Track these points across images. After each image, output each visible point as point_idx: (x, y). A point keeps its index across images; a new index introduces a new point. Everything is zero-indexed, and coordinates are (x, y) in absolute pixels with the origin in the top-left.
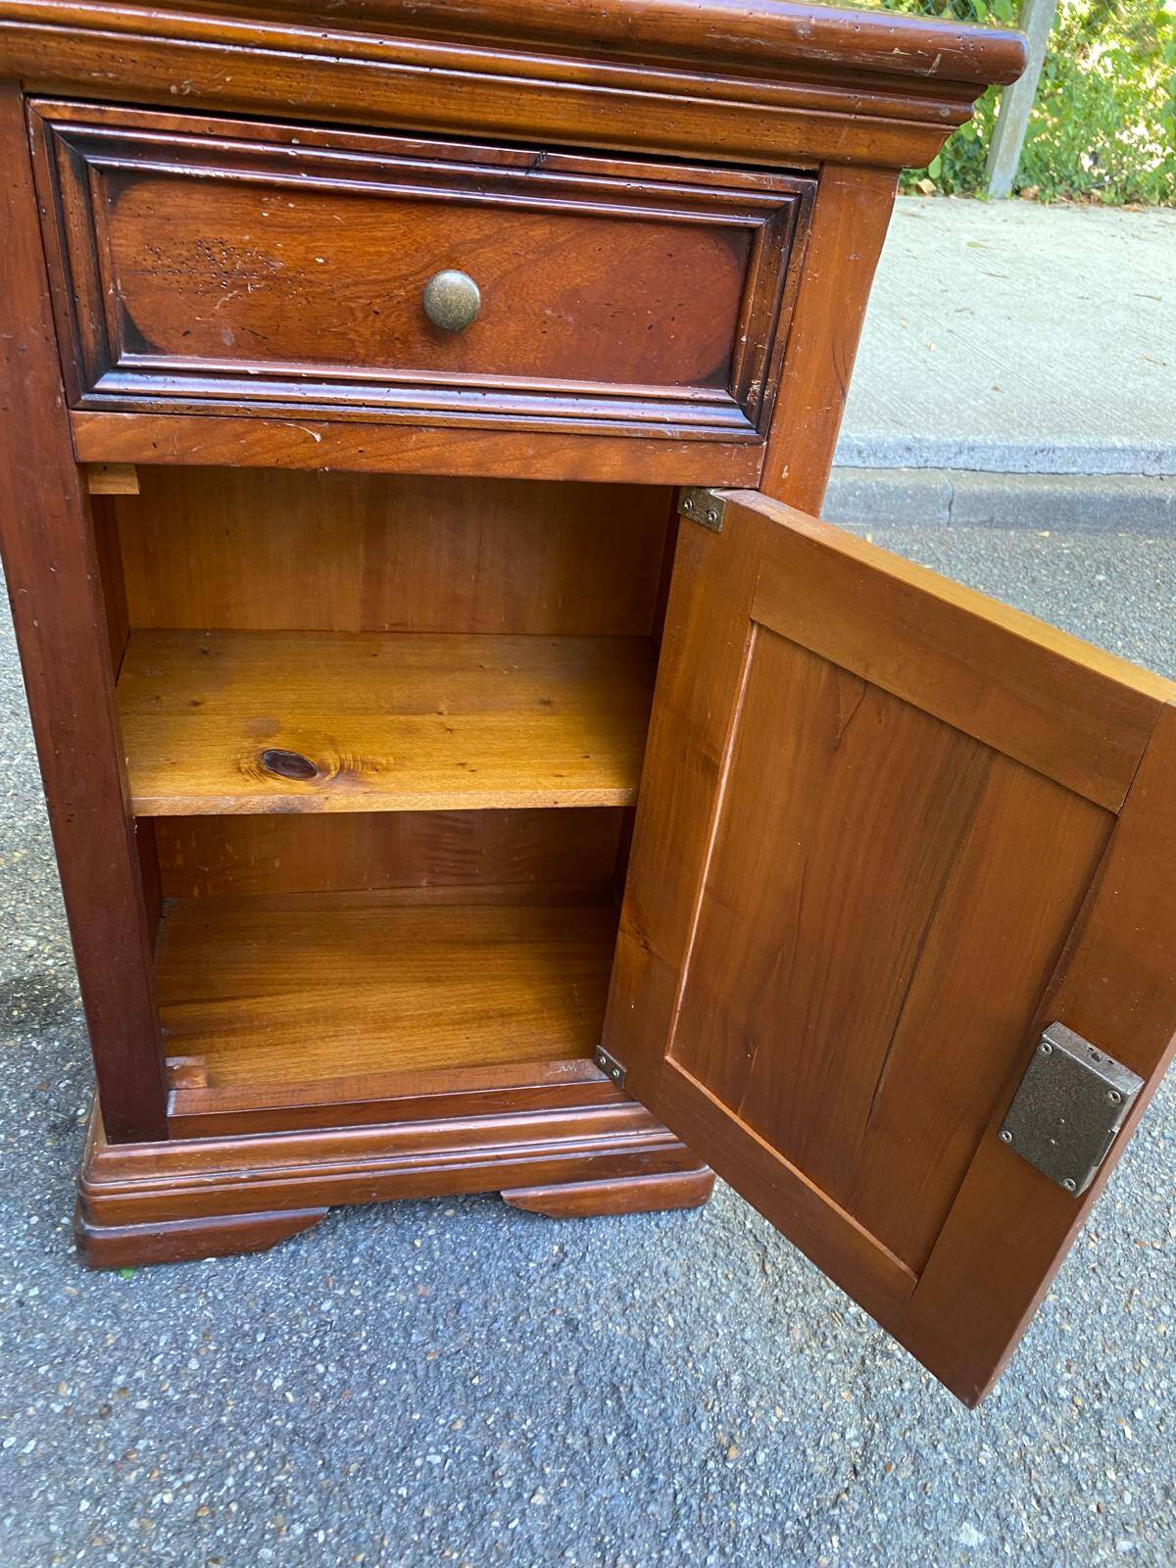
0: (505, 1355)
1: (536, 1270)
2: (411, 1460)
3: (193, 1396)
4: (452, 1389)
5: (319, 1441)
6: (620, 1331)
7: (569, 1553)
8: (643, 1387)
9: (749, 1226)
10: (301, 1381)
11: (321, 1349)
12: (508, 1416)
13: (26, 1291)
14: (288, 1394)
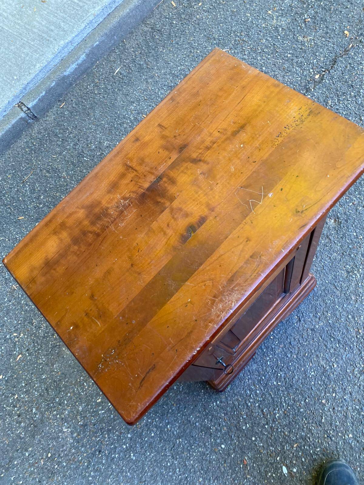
0: (307, 345)
1: (297, 324)
2: (309, 377)
3: (264, 397)
4: (304, 359)
5: (291, 386)
6: (322, 324)
7: (348, 371)
8: (335, 332)
9: (327, 282)
10: (278, 379)
11: (275, 371)
12: (317, 356)
13: (216, 404)
14: (279, 383)
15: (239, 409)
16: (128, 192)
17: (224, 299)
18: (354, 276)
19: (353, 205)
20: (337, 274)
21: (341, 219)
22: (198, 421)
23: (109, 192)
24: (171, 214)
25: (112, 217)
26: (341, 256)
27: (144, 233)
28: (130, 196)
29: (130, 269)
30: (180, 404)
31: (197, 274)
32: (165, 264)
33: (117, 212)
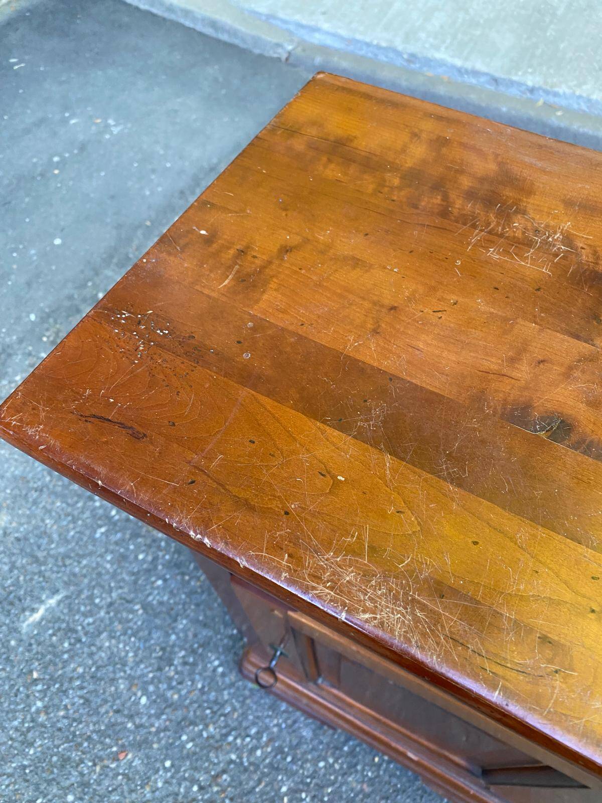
3: (252, 768)
10: (294, 794)
13: (218, 666)
15: (217, 717)
16: (589, 242)
17: (373, 583)
22: (178, 638)
23: (569, 203)
24: (579, 361)
25: (503, 228)
27: (492, 310)
28: (579, 250)
29: (382, 306)
30: (203, 592)
31: (426, 480)
32: (424, 385)
33: (524, 233)
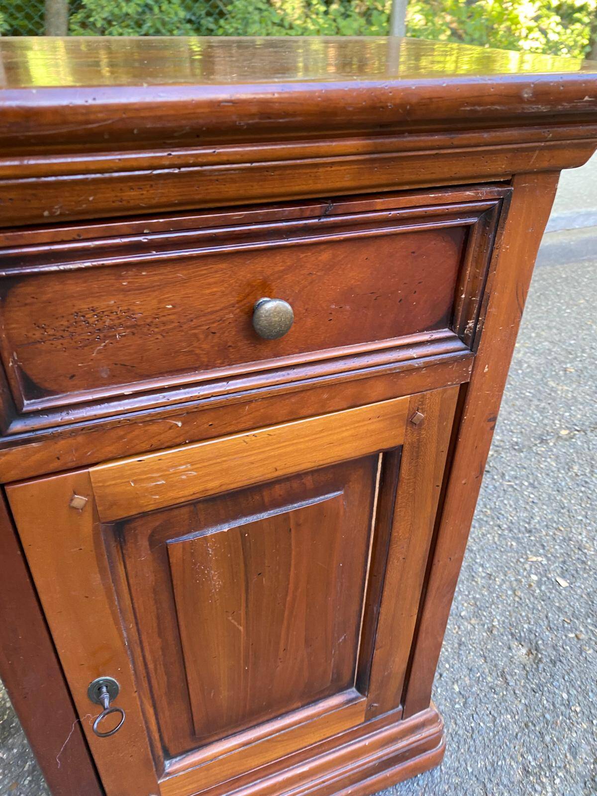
18: (538, 788)
19: (576, 639)
20: (500, 763)
21: (542, 654)
26: (520, 727)
